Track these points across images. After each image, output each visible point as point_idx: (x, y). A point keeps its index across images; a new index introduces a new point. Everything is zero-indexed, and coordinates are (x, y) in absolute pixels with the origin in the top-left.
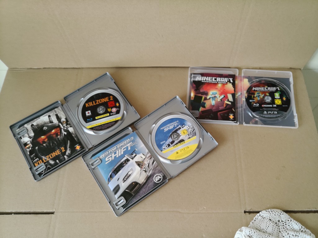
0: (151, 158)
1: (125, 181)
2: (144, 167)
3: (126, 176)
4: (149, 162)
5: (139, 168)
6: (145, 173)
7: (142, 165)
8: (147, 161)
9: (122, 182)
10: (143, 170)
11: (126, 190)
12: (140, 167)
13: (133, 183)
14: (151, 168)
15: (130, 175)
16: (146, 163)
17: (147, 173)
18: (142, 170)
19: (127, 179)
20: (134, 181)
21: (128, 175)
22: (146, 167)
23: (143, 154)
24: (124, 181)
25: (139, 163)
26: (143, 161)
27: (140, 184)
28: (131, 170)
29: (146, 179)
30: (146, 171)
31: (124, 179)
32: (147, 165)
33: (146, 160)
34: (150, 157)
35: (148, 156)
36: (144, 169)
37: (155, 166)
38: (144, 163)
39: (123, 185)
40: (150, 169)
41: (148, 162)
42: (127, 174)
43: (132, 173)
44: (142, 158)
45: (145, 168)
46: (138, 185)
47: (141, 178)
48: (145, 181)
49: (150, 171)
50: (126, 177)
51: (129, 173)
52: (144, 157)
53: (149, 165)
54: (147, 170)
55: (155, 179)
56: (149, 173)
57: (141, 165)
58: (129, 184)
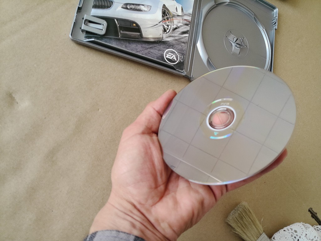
0: (187, 25)
1: (127, 8)
2: (168, 24)
3: (133, 4)
4: (181, 26)
5: (160, 17)
6: (161, 32)
7: (168, 19)
8: (179, 22)
9: (122, 5)
10: (163, 26)
11: (116, 20)
12: (163, 17)
13: (134, 22)
14: (176, 35)
15: (140, 10)
16: (176, 22)
17: (165, 35)
18: (161, 23)
19: (131, 9)
20: (139, 23)
21: (138, 7)
22: (170, 27)
23: (182, 9)
24: (124, 7)
25: (167, 11)
26: (174, 16)
27: (141, 35)
28: (148, 6)
29: (156, 40)
30: (165, 30)
31: (127, 4)
32: (175, 27)
33: (179, 18)
34: (188, 23)
35: (186, 18)
36: (166, 27)
37: (182, 38)
38: (173, 20)
39: (117, 10)
40: (173, 35)
41: (179, 25)
42: (139, 5)
43: (144, 11)
44: (177, 11)
45: (168, 26)
46: (138, 34)
47: (151, 29)
48: (152, 40)
49: (170, 36)
50: (133, 7)
51: (142, 8)
52: (180, 13)
53: (176, 28)
54: (168, 30)
55: (167, 53)
56: (167, 37)
57: (167, 17)
58: (128, 19)
